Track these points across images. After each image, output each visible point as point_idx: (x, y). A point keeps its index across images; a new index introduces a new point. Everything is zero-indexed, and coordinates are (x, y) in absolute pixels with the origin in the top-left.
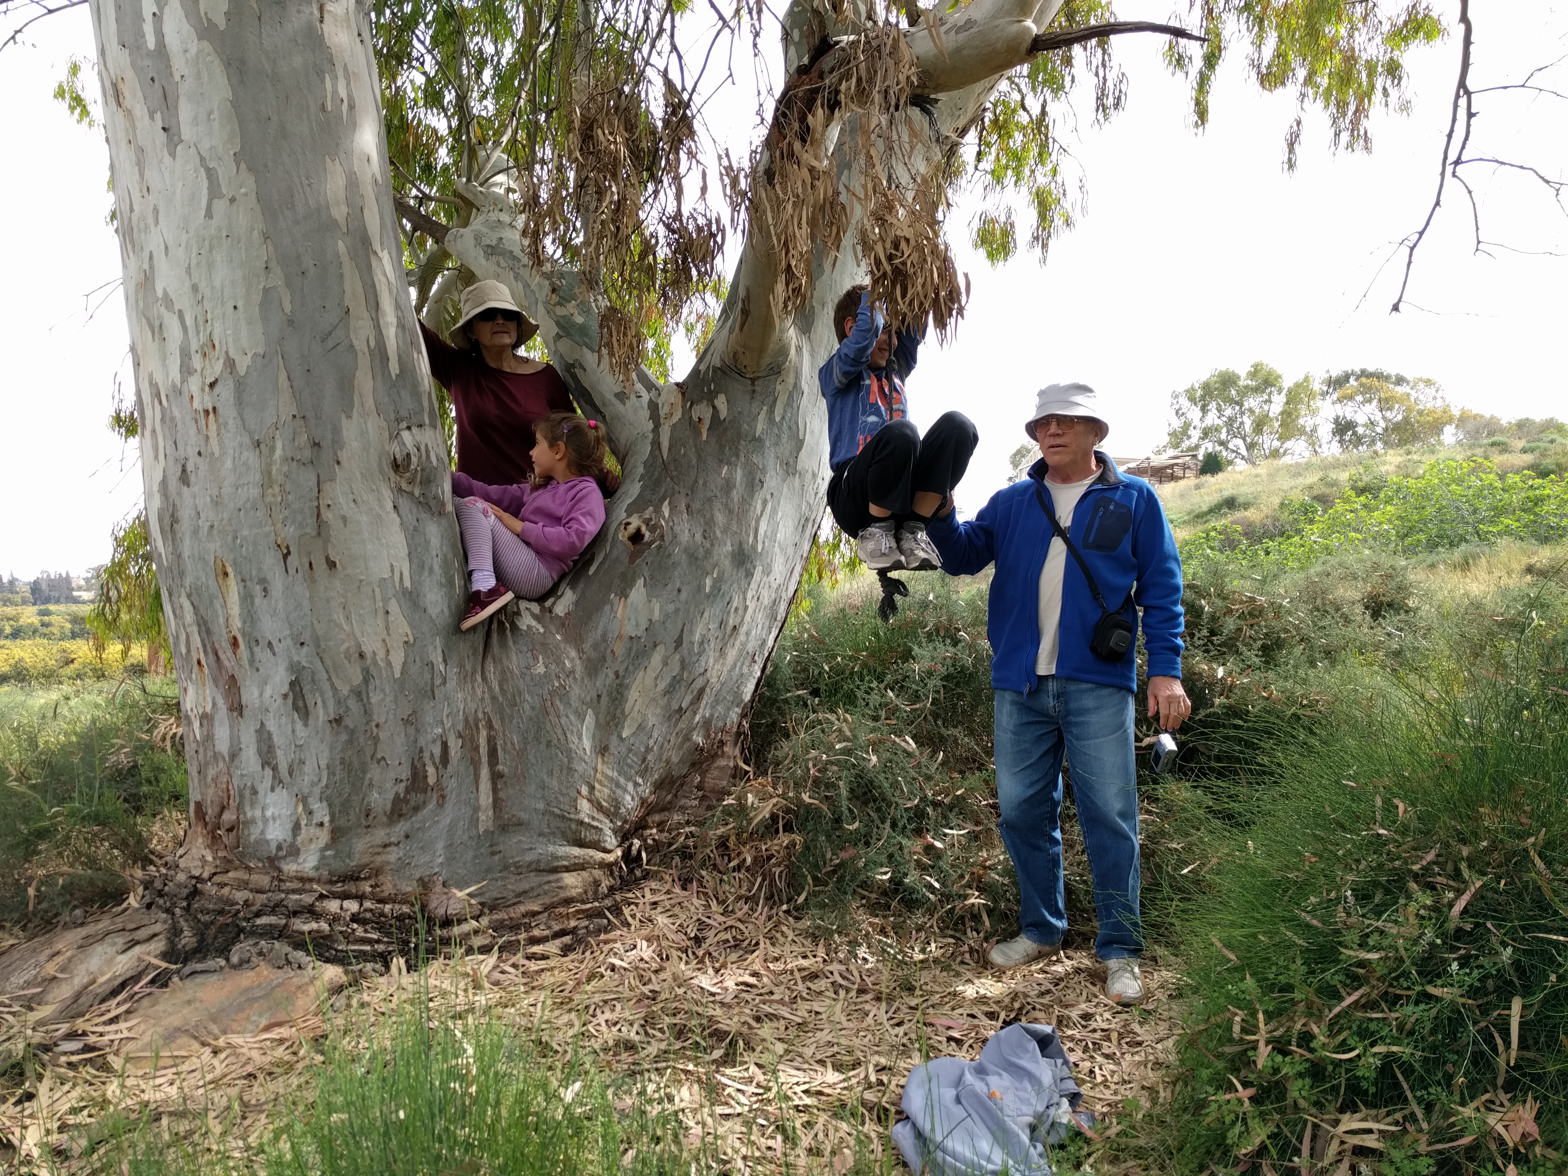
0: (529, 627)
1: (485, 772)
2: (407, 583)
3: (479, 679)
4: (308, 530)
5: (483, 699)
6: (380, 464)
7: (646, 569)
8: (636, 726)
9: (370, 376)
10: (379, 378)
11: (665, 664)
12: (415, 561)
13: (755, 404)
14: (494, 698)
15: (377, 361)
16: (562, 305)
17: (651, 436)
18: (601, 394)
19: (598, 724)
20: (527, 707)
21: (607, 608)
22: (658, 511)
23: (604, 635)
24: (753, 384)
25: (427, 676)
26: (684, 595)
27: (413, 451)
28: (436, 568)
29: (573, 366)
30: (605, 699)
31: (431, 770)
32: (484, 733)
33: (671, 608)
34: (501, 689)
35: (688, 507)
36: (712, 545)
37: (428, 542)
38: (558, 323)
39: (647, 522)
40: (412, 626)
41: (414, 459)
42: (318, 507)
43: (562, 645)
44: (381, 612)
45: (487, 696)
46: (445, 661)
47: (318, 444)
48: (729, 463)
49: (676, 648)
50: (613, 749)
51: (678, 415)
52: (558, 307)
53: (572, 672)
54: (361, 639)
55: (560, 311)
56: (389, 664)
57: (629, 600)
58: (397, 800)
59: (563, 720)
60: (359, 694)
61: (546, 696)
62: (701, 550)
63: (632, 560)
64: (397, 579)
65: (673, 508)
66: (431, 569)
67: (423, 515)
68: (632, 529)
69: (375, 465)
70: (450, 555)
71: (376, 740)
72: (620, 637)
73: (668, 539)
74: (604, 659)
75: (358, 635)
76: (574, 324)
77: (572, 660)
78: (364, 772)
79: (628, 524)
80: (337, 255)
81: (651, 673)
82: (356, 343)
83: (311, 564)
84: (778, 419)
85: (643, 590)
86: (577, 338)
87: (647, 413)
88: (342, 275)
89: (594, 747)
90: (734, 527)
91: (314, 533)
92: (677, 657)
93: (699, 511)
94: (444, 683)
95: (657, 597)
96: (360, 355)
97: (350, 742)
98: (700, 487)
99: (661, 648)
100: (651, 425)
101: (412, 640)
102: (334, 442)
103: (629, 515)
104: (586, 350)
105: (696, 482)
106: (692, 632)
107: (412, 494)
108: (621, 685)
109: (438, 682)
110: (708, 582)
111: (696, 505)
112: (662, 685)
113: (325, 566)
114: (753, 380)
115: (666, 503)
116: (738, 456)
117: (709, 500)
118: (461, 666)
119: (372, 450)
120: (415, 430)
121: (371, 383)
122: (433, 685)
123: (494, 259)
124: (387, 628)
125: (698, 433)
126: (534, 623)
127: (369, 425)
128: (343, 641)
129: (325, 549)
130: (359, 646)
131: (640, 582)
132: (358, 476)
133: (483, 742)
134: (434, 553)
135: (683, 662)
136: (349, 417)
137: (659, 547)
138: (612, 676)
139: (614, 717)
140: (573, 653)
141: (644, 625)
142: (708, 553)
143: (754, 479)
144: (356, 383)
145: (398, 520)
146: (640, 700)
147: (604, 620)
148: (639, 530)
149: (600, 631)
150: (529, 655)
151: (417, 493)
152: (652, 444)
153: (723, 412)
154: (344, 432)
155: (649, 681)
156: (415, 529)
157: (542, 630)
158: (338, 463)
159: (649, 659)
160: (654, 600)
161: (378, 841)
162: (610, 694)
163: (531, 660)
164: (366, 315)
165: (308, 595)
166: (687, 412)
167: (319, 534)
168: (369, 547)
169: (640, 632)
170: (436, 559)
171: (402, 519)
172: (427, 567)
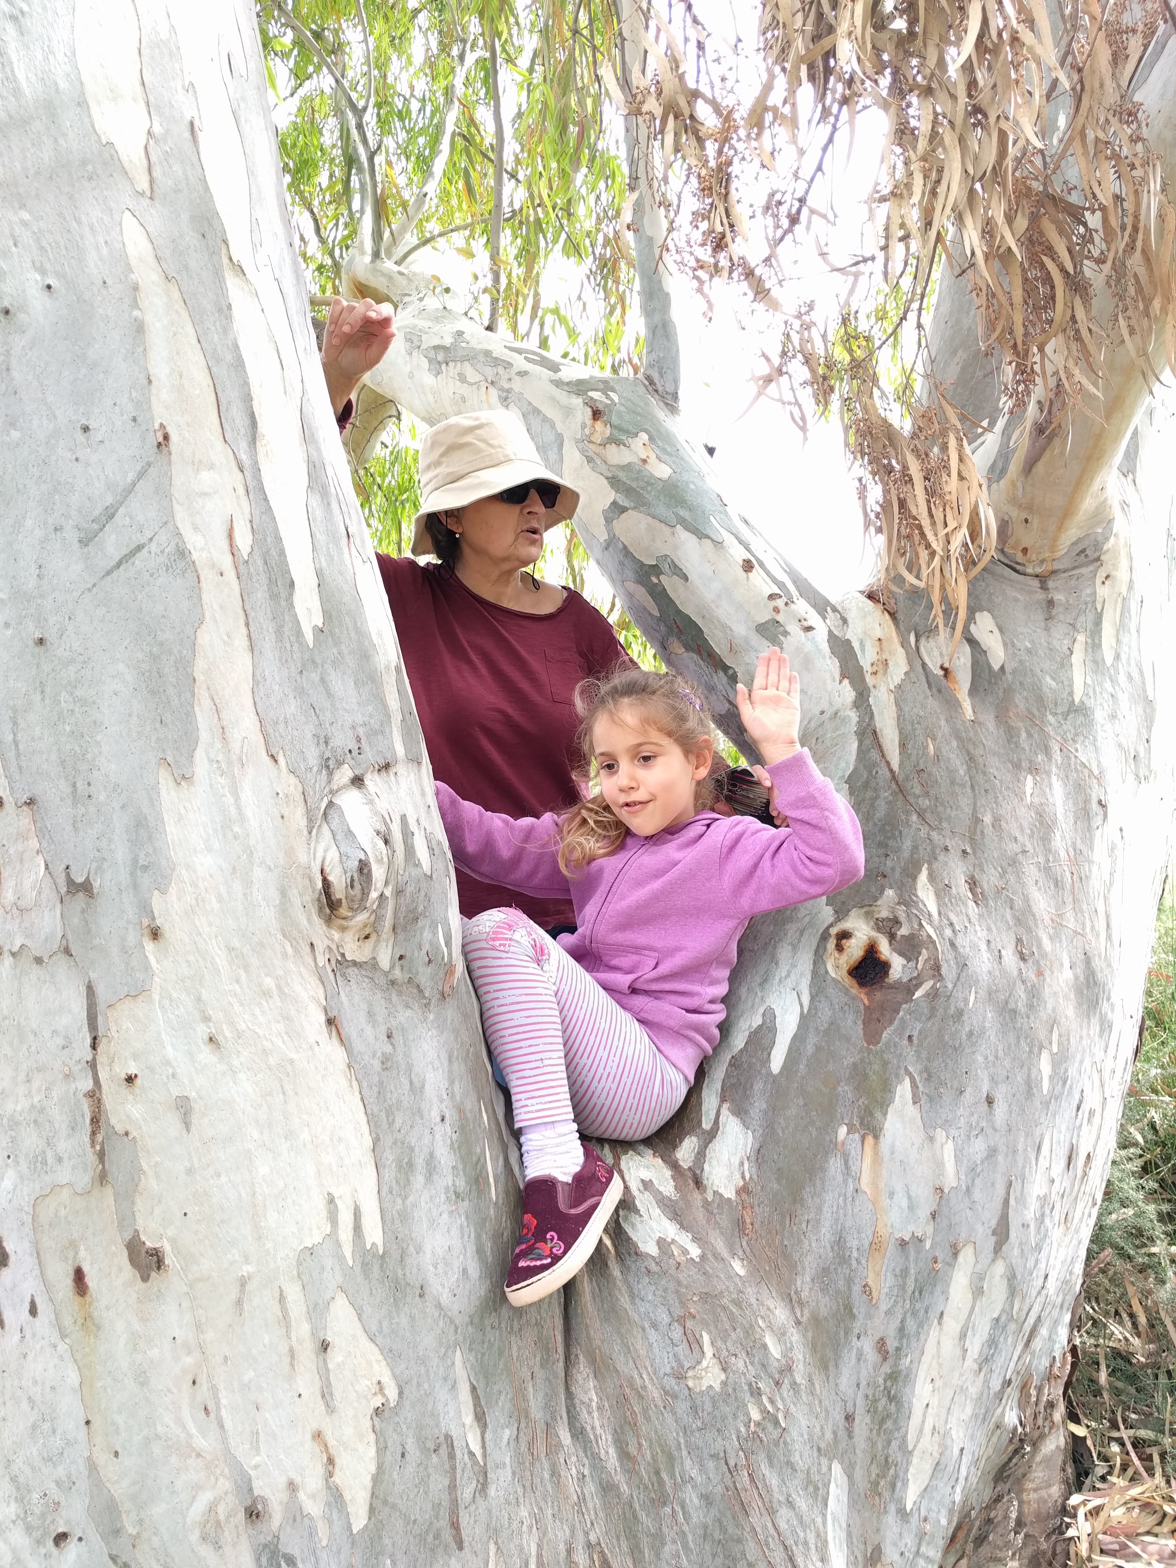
0: (661, 1243)
2: (374, 1234)
3: (565, 1436)
4: (64, 1175)
5: (582, 1499)
6: (284, 910)
7: (909, 1053)
8: (928, 1467)
9: (241, 641)
10: (268, 644)
11: (978, 1292)
13: (1059, 630)
14: (607, 1488)
15: (260, 595)
16: (618, 443)
17: (853, 716)
18: (725, 628)
19: (855, 1496)
20: (692, 1498)
21: (835, 1165)
22: (908, 899)
23: (840, 1242)
24: (1044, 587)
25: (438, 1483)
26: (1000, 1109)
27: (374, 848)
28: (445, 1158)
29: (655, 569)
30: (862, 1423)
33: (978, 1147)
34: (624, 1455)
35: (973, 883)
36: (1040, 974)
37: (417, 1090)
38: (614, 482)
39: (889, 927)
40: (391, 1355)
41: (378, 873)
42: (95, 1096)
43: (751, 1292)
44: (307, 1352)
45: (591, 1488)
46: (480, 1418)
47: (86, 887)
48: (1034, 770)
49: (998, 1249)
51: (899, 667)
52: (612, 449)
53: (787, 1369)
54: (249, 1462)
55: (617, 456)
56: (335, 1499)
57: (886, 1141)
59: (784, 1516)
61: (737, 1458)
62: (1020, 991)
63: (872, 1036)
64: (346, 1234)
65: (943, 891)
67: (404, 1016)
68: (855, 949)
69: (268, 916)
70: (470, 1103)
72: (876, 1245)
73: (948, 971)
74: (848, 1311)
75: (241, 1450)
76: (651, 481)
77: (781, 1335)
79: (845, 935)
80: (122, 260)
81: (952, 1325)
82: (193, 541)
83: (79, 1276)
84: (1109, 659)
85: (912, 1111)
86: (661, 510)
87: (831, 666)
88: (140, 328)
90: (1070, 922)
91: (84, 1179)
92: (1000, 1268)
93: (999, 891)
94: (483, 1488)
95: (946, 1124)
96: (208, 577)
98: (989, 831)
99: (966, 1257)
100: (847, 693)
101: (392, 1393)
102: (138, 868)
103: (841, 913)
104: (683, 534)
105: (977, 821)
106: (1022, 1200)
107: (373, 964)
108: (893, 1377)
109: (467, 1492)
110: (1045, 1065)
111: (990, 879)
112: (975, 1345)
113: (128, 1272)
114: (1042, 579)
115: (923, 877)
116: (1047, 751)
117: (1014, 862)
118: (521, 1414)
119: (258, 873)
120: (372, 781)
121: (244, 661)
122: (454, 1503)
123: (453, 370)
124: (326, 1394)
125: (952, 704)
126: (670, 1230)
127: (247, 795)
128: (197, 1488)
129: (125, 1218)
130: (244, 1485)
131: (903, 1090)
132: (221, 960)
134: (435, 1115)
135: (1011, 1278)
136: (184, 779)
137: (933, 995)
138: (871, 1354)
139: (887, 1463)
140: (781, 1314)
141: (926, 1203)
142: (1034, 994)
143: (1087, 801)
144: (200, 668)
145: (339, 1055)
146: (934, 1402)
147: (830, 1198)
148: (871, 951)
149: (826, 1231)
150: (677, 1333)
151: (385, 959)
152: (861, 734)
153: (997, 654)
154: (171, 828)
155: (949, 1346)
156: (386, 1062)
157: (695, 1252)
158: (155, 934)
159: (945, 1293)
160: (940, 1134)
162: (872, 1407)
163: (682, 1349)
164: (220, 453)
165: (73, 1377)
166: (914, 656)
167: (103, 1178)
168: (263, 1170)
169: (919, 1223)
170: (439, 1130)
171: (349, 1050)
172: (420, 1162)
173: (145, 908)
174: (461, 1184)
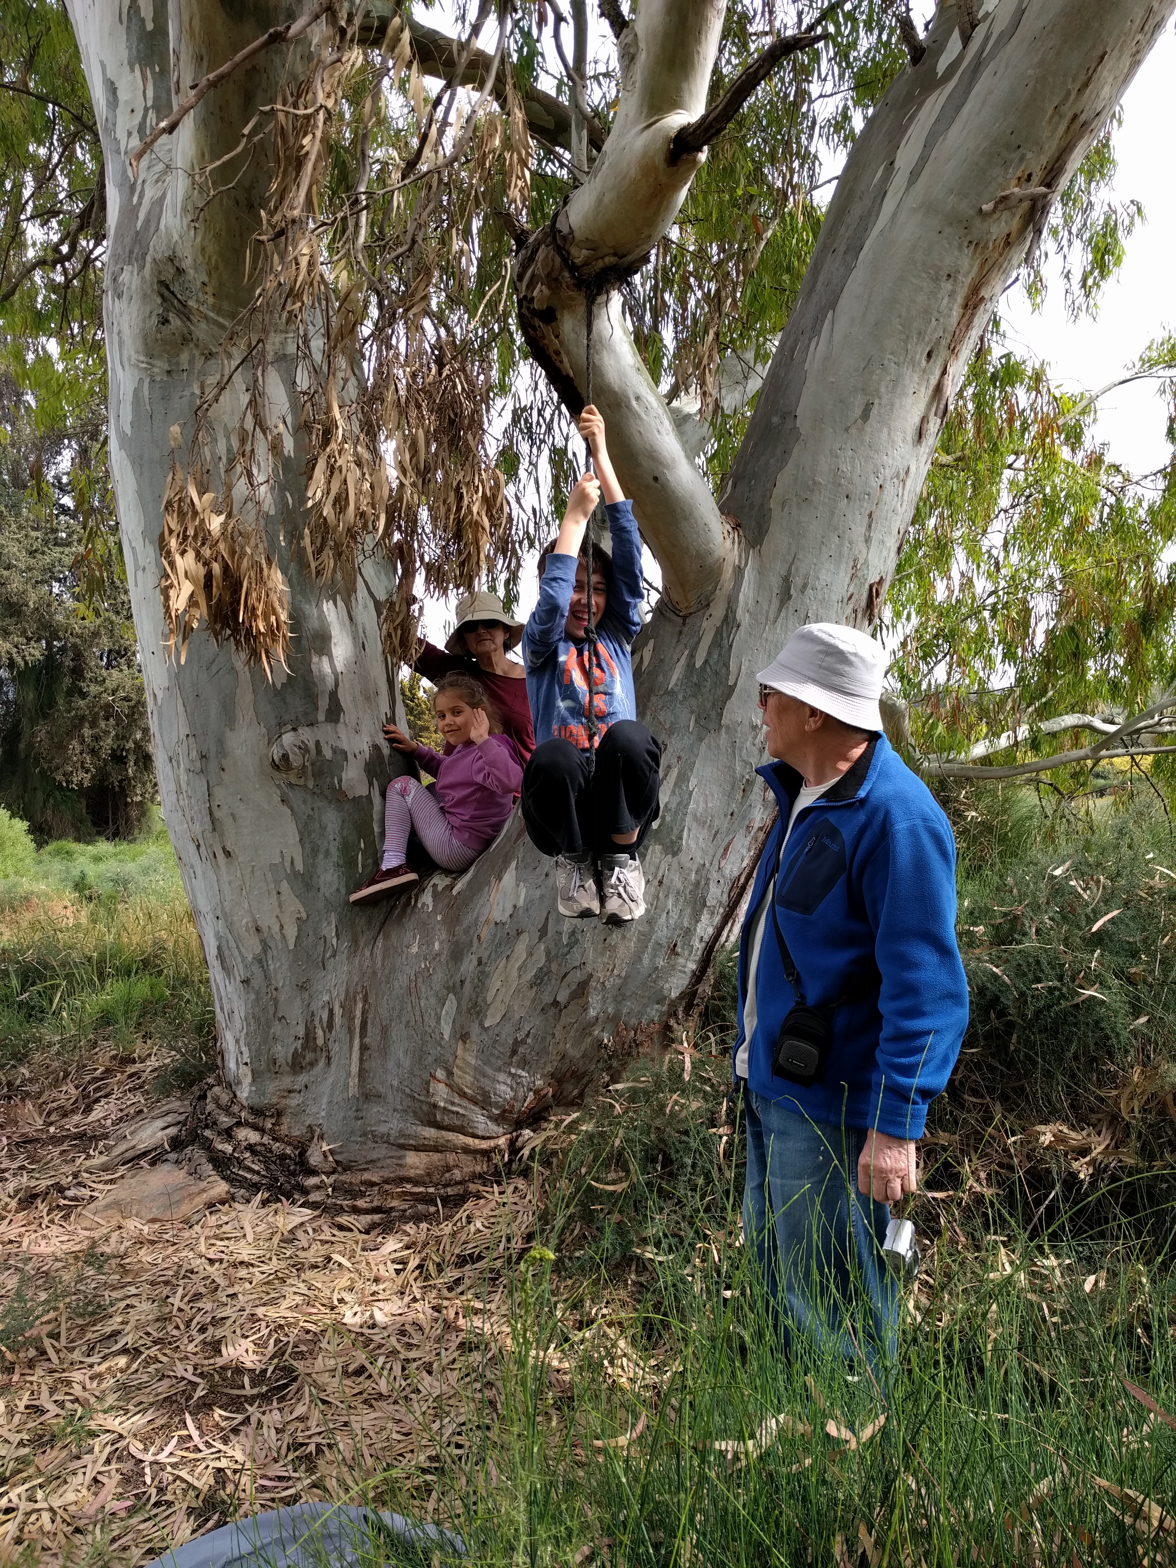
1: (357, 1042)
2: (300, 866)
3: (367, 953)
4: (206, 827)
5: (365, 973)
6: (259, 766)
8: (499, 1016)
9: (250, 691)
10: (260, 691)
11: (530, 954)
12: (307, 846)
14: (374, 973)
19: (459, 1011)
20: (397, 985)
21: (485, 889)
23: (477, 918)
24: (683, 624)
25: (320, 949)
28: (334, 852)
30: (467, 986)
31: (320, 1032)
32: (360, 1005)
33: (538, 894)
37: (323, 828)
40: (305, 905)
43: (438, 927)
44: (274, 893)
45: (369, 970)
46: (337, 935)
47: (206, 756)
49: (541, 938)
50: (474, 1038)
53: (439, 955)
54: (257, 916)
56: (284, 937)
57: (501, 884)
58: (295, 1054)
59: (423, 1003)
60: (260, 961)
61: (412, 977)
64: (287, 864)
66: (327, 853)
67: (320, 804)
69: (256, 768)
70: (352, 838)
71: (276, 1002)
72: (487, 921)
74: (471, 943)
75: (254, 911)
77: (442, 943)
78: (269, 1028)
81: (514, 963)
83: (215, 853)
85: (514, 873)
89: (454, 1032)
91: (211, 829)
92: (543, 947)
94: (335, 955)
95: (525, 881)
97: (257, 1000)
99: (525, 937)
101: (304, 916)
102: (219, 753)
107: (304, 787)
108: (482, 972)
109: (329, 954)
112: (529, 975)
113: (223, 855)
114: (685, 618)
118: (353, 940)
119: (254, 755)
120: (302, 730)
122: (324, 956)
124: (280, 906)
126: (429, 901)
127: (250, 734)
128: (243, 917)
129: (221, 841)
131: (514, 864)
132: (244, 778)
133: (358, 1013)
134: (331, 837)
135: (548, 952)
136: (233, 730)
138: (475, 962)
139: (476, 1005)
140: (444, 936)
141: (509, 911)
144: (237, 700)
145: (288, 811)
146: (502, 990)
147: (481, 902)
149: (475, 914)
151: (311, 785)
154: (229, 742)
155: (512, 971)
156: (309, 817)
157: (430, 909)
158: (224, 770)
159: (513, 947)
160: (522, 885)
161: (284, 1087)
162: (472, 981)
163: (411, 939)
165: (216, 877)
167: (214, 830)
168: (258, 838)
169: (505, 918)
170: (332, 843)
171: (292, 809)
172: (322, 850)
173: (220, 763)
174: (341, 862)
